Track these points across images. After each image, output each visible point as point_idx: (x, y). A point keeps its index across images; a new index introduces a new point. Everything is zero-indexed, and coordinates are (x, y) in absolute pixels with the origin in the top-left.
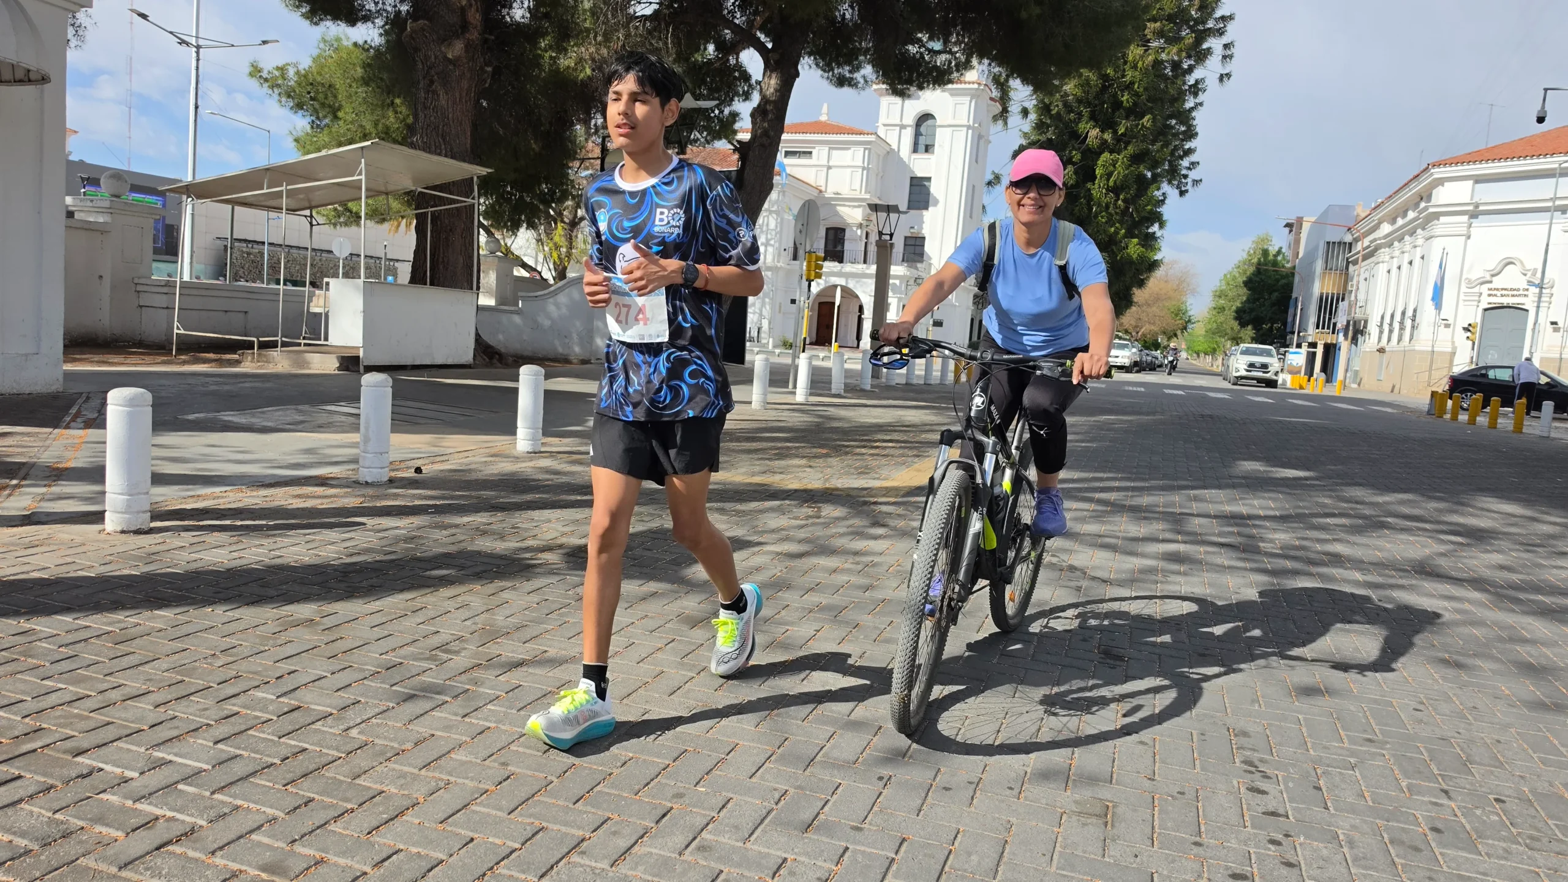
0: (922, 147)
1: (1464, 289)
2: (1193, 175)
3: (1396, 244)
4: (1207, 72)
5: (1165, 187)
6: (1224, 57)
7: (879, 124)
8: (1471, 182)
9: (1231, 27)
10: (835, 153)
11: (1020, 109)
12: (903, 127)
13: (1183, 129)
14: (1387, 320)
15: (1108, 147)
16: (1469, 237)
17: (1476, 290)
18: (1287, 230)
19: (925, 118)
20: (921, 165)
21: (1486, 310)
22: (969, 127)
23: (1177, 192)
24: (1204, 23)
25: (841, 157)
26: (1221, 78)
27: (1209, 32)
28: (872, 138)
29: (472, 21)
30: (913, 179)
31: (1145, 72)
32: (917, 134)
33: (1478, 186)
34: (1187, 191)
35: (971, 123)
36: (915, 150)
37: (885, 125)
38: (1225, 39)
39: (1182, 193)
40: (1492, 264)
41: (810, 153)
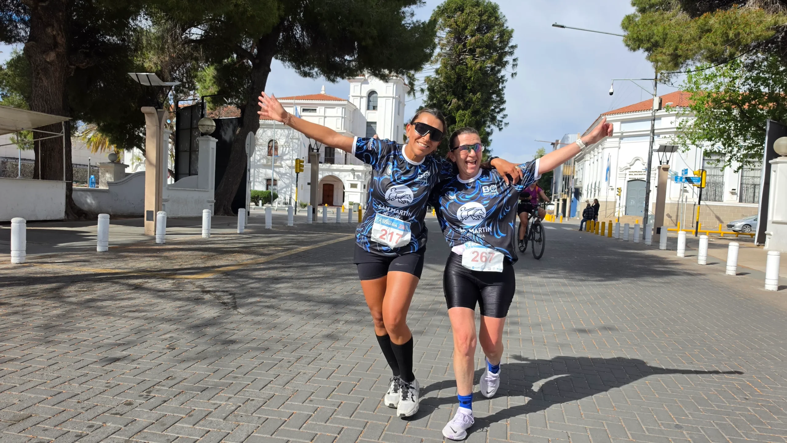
0: (371, 107)
1: (619, 172)
2: (505, 121)
3: (592, 152)
4: (506, 72)
5: (493, 127)
6: (514, 65)
7: (350, 96)
8: (619, 123)
9: (516, 51)
10: (327, 110)
11: (420, 89)
12: (361, 97)
13: (498, 99)
14: (590, 188)
15: (461, 107)
16: (620, 148)
17: (624, 172)
18: (552, 146)
19: (372, 93)
20: (371, 116)
21: (629, 181)
22: (393, 98)
23: (498, 129)
24: (504, 49)
25: (330, 112)
26: (512, 75)
27: (506, 53)
28: (346, 102)
29: (60, 42)
30: (367, 122)
31: (476, 72)
32: (369, 101)
33: (623, 125)
34: (502, 128)
35: (394, 96)
36: (368, 109)
37: (353, 96)
38: (514, 57)
39: (500, 129)
40: (630, 160)
41: (315, 110)
